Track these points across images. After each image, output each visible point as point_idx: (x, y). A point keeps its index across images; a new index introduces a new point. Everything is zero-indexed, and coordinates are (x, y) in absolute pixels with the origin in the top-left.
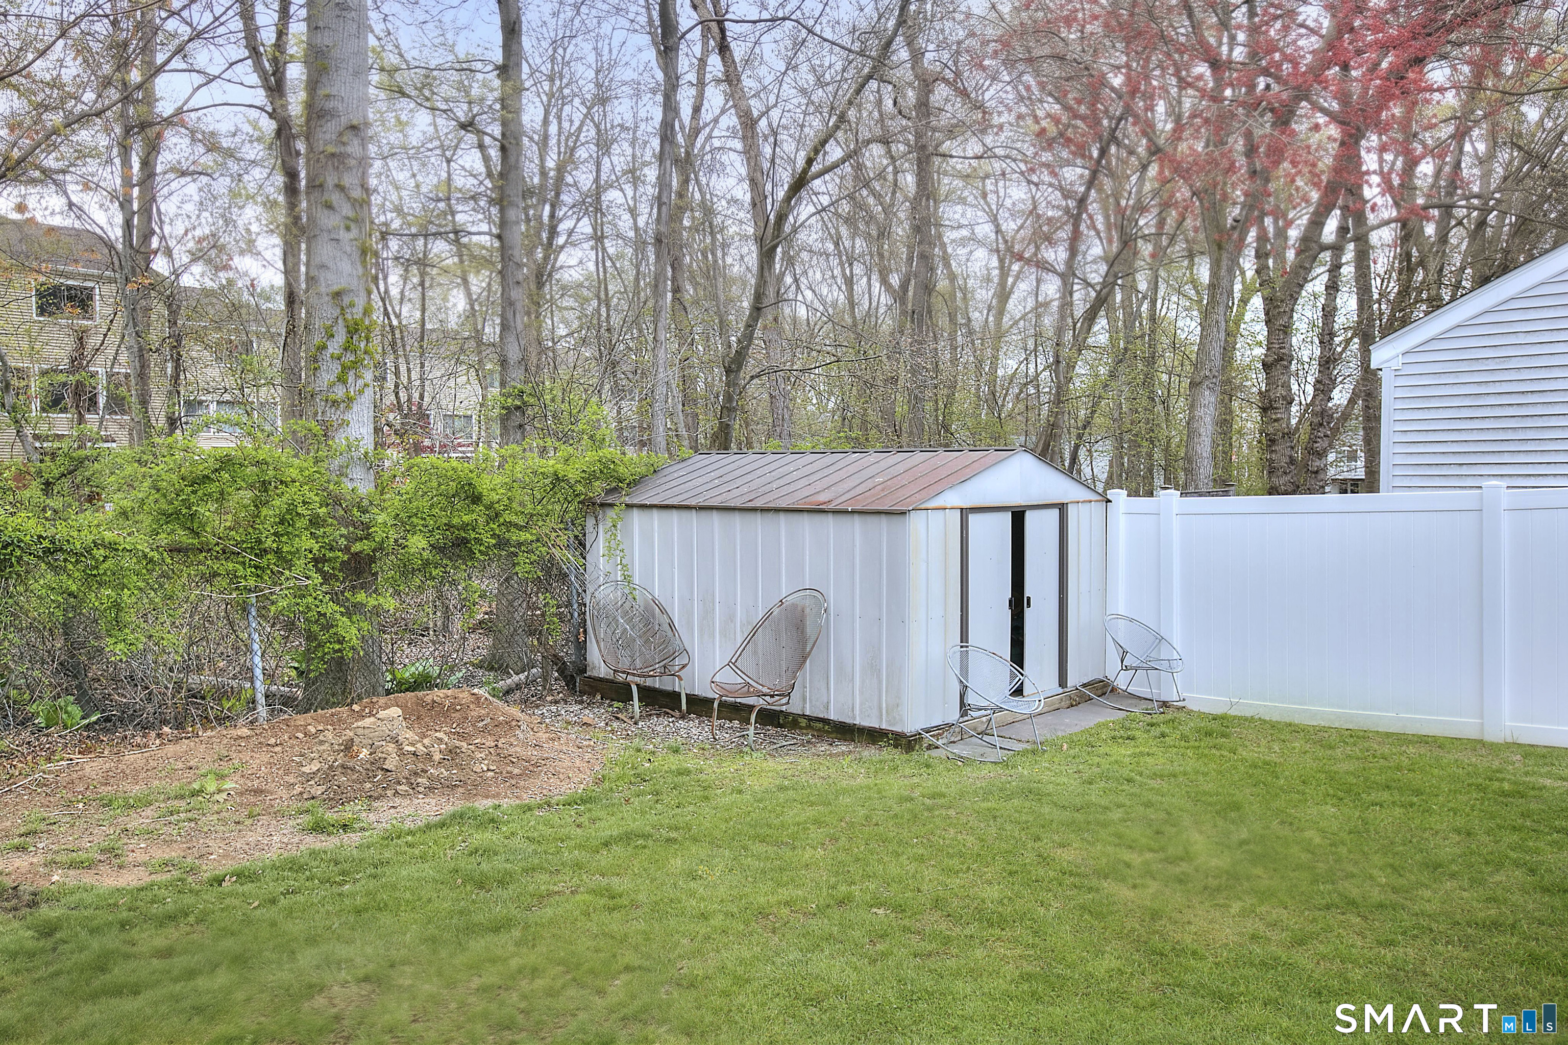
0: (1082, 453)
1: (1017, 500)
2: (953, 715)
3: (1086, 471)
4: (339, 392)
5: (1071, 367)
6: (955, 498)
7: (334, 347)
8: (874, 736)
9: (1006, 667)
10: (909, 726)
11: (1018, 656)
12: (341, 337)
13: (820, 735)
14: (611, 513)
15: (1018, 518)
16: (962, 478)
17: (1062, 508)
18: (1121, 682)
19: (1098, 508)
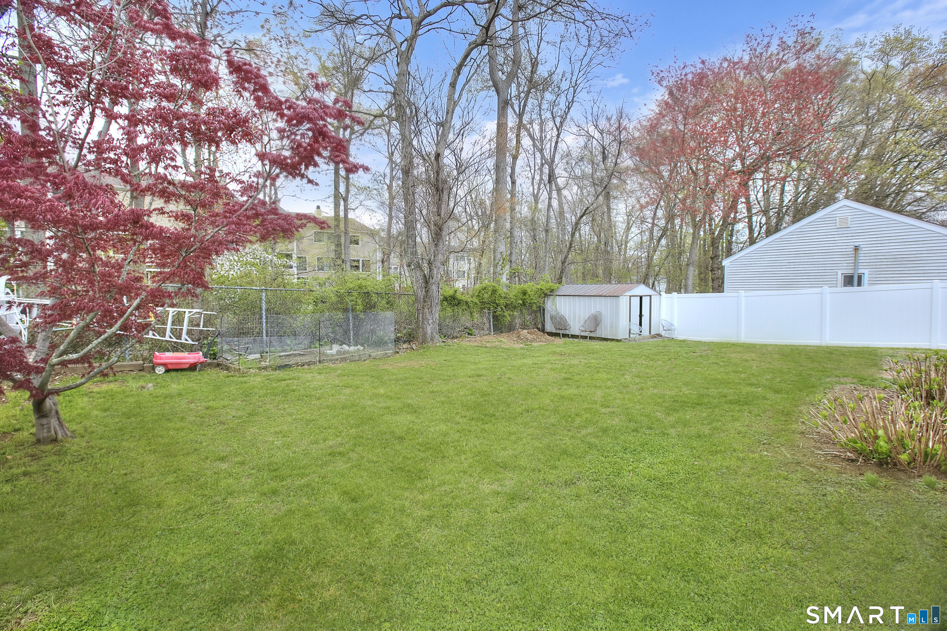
0: (656, 283)
1: (641, 294)
2: (628, 337)
3: (657, 289)
4: (501, 272)
5: (652, 257)
6: (629, 294)
7: (500, 263)
8: (612, 340)
9: (639, 326)
10: (619, 338)
11: (641, 324)
12: (502, 261)
13: (600, 340)
14: (552, 297)
15: (641, 298)
16: (630, 289)
17: (650, 296)
18: (663, 334)
19: (658, 296)
